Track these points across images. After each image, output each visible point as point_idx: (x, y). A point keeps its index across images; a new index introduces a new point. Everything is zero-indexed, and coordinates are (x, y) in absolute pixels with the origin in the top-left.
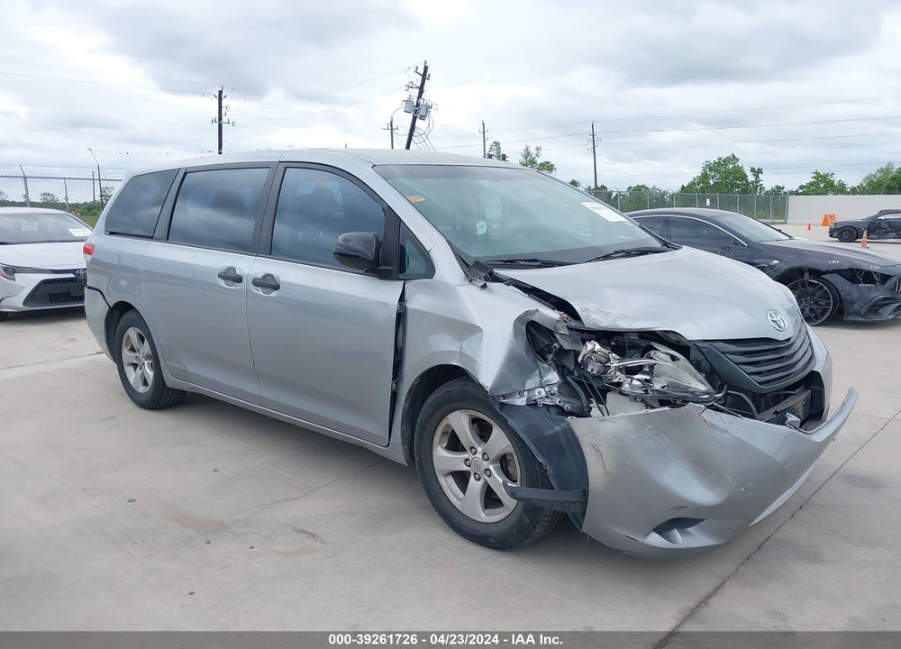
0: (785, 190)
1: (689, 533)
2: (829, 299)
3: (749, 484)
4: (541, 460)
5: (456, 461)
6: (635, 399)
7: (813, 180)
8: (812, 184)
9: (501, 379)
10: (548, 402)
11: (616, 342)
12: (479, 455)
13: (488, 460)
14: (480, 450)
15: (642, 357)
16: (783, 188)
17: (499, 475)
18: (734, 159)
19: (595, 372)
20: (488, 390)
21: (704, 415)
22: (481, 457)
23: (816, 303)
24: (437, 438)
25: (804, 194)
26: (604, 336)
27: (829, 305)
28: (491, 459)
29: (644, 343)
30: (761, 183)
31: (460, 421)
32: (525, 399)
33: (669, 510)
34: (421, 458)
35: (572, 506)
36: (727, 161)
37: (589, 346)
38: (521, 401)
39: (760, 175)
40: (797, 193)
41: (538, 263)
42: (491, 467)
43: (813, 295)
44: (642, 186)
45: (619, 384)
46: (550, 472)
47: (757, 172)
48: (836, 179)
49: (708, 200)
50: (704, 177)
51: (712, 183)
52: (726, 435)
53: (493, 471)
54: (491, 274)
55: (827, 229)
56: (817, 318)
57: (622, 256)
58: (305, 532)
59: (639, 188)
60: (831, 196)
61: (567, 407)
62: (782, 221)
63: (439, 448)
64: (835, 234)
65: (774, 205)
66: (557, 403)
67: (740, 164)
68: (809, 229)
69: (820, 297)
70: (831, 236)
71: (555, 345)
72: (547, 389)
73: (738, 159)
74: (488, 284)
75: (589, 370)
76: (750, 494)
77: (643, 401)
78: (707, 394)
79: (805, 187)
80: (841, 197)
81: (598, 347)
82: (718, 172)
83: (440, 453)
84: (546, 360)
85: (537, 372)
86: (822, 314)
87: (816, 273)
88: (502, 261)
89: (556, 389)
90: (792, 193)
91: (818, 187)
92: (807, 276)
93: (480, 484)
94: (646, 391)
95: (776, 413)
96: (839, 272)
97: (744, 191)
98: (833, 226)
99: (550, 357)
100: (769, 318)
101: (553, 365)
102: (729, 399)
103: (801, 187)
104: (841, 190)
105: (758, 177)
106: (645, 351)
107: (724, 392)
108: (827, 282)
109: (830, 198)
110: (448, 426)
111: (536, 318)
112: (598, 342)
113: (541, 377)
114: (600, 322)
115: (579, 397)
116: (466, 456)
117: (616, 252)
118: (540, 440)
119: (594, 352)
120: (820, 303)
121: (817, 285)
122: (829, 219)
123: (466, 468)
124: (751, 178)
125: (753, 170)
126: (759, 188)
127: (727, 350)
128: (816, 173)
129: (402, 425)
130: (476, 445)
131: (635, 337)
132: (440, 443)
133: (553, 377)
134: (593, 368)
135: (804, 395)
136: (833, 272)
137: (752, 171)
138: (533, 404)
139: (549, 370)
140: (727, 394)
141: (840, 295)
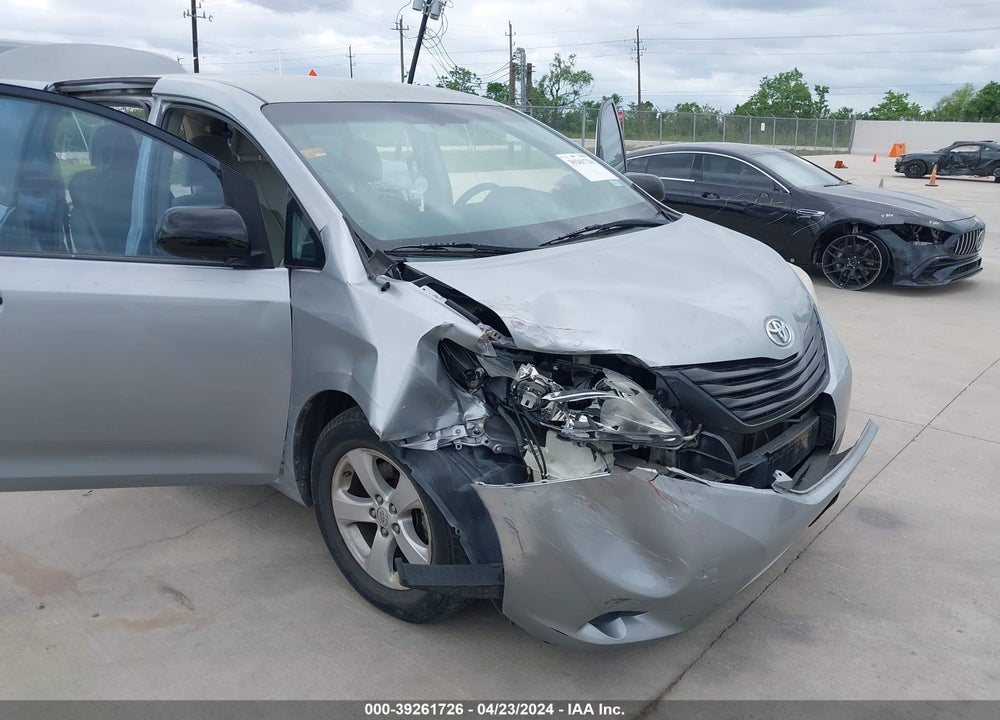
0: (853, 113)
1: (636, 622)
2: (879, 260)
3: (715, 570)
4: (452, 523)
5: (360, 510)
6: (578, 444)
7: (885, 101)
8: (883, 106)
9: (401, 418)
10: (471, 443)
11: (560, 367)
12: (386, 506)
13: (396, 512)
14: (387, 499)
15: (590, 388)
16: (851, 111)
17: (408, 533)
18: (797, 74)
19: (530, 406)
20: (380, 435)
21: (654, 483)
22: (387, 508)
23: (864, 263)
24: (336, 480)
25: (876, 118)
26: (544, 360)
27: (877, 266)
28: (399, 511)
29: (594, 370)
30: (826, 103)
31: (361, 461)
32: (436, 441)
33: (606, 603)
34: (318, 501)
35: (486, 591)
36: (788, 77)
37: (525, 370)
38: (431, 445)
39: (826, 94)
40: (866, 118)
41: (473, 249)
42: (400, 522)
43: (861, 253)
44: (692, 105)
45: (560, 424)
46: (464, 538)
47: (822, 91)
48: (910, 101)
49: (763, 125)
50: (763, 96)
51: (770, 103)
52: (685, 510)
53: (402, 528)
54: (402, 266)
55: (893, 161)
56: (863, 281)
57: (592, 235)
58: (172, 591)
59: (686, 108)
60: (902, 123)
61: (497, 448)
62: (846, 149)
63: (340, 491)
64: (902, 168)
65: (839, 129)
66: (483, 443)
67: (803, 80)
68: (874, 160)
69: (869, 257)
70: (897, 170)
71: (479, 370)
72: (469, 426)
73: (801, 75)
74: (394, 283)
75: (523, 403)
76: (715, 581)
77: (589, 445)
78: (673, 437)
79: (877, 110)
80: (914, 123)
81: (535, 372)
82: (778, 90)
83: (341, 496)
84: (467, 388)
85: (455, 404)
86: (869, 277)
87: (867, 228)
88: (420, 247)
89: (481, 425)
90: (860, 117)
91: (890, 110)
92: (855, 230)
93: (387, 541)
94: (592, 435)
95: (767, 455)
96: (892, 228)
97: (807, 114)
98: (900, 159)
99: (474, 383)
100: (768, 329)
101: (480, 392)
102: (704, 442)
103: (872, 110)
104: (914, 114)
105: (822, 97)
106: (595, 380)
107: (697, 432)
108: (878, 240)
109: (902, 125)
110: (349, 465)
111: (449, 335)
112: (536, 366)
113: (461, 411)
114: (537, 342)
115: (512, 434)
116: (370, 504)
117: (587, 229)
118: (450, 497)
119: (530, 380)
120: (869, 263)
121: (866, 242)
122: (898, 148)
123: (371, 519)
124: (815, 98)
125: (817, 88)
126: (823, 110)
127: (703, 379)
128: (890, 92)
129: (295, 458)
130: (381, 492)
131: (585, 362)
132: (341, 485)
133: (478, 411)
134: (528, 400)
135: (808, 427)
136: (886, 227)
137: (816, 90)
138: (448, 448)
139: (473, 400)
140: (700, 437)
141: (891, 257)
